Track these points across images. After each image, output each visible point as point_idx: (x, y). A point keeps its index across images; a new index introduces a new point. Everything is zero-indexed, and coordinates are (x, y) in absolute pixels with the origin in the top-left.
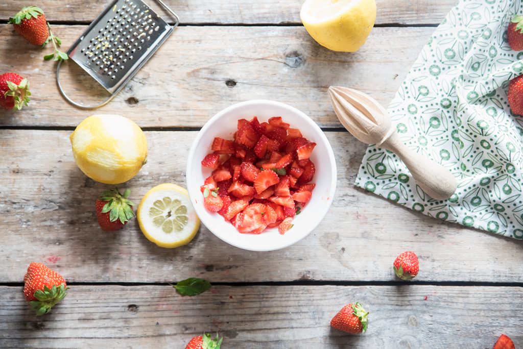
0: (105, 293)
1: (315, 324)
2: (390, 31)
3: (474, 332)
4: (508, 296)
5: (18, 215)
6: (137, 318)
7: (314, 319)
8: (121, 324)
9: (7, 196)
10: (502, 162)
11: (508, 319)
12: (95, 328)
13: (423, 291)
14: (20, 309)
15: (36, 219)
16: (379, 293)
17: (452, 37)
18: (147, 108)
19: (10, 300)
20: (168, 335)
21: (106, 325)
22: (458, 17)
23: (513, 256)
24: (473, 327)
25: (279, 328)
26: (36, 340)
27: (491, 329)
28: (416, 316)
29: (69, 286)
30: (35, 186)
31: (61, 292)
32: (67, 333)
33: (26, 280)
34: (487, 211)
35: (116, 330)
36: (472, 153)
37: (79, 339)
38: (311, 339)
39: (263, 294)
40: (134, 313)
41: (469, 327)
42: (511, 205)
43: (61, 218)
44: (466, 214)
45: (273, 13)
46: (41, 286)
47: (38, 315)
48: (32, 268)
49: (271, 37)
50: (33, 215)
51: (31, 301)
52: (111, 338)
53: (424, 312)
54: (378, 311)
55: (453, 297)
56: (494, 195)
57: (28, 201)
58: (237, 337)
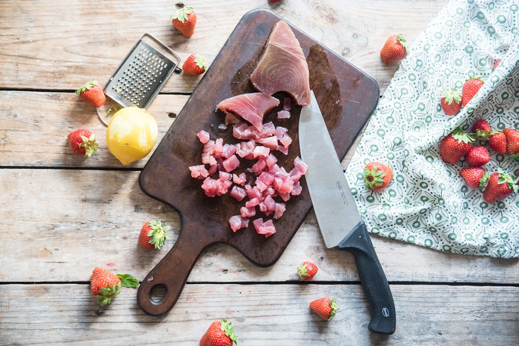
1: (301, 312)
3: (414, 318)
4: (439, 292)
5: (85, 232)
7: (301, 308)
9: (78, 218)
10: (436, 198)
11: (439, 308)
14: (87, 301)
15: (99, 235)
16: (347, 290)
19: (80, 294)
20: (194, 320)
23: (443, 263)
24: (414, 314)
25: (275, 316)
26: (98, 323)
27: (426, 315)
30: (98, 211)
31: (118, 289)
33: (91, 279)
34: (424, 232)
36: (414, 192)
37: (130, 323)
38: (298, 323)
39: (263, 291)
41: (411, 314)
42: (441, 227)
43: (117, 234)
44: (409, 234)
46: (105, 284)
47: (101, 305)
48: (97, 271)
50: (96, 233)
51: (96, 295)
54: (347, 302)
55: (400, 293)
56: (429, 221)
57: (93, 222)
58: (245, 322)
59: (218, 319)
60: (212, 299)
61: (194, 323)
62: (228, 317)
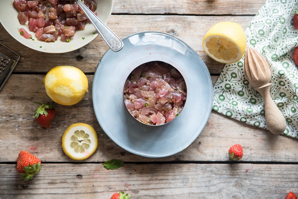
0: (63, 168)
1: (183, 185)
2: (226, 18)
3: (274, 190)
4: (293, 170)
5: (13, 123)
6: (82, 182)
7: (183, 183)
8: (73, 186)
9: (7, 112)
10: (291, 94)
11: (293, 183)
12: (57, 188)
13: (245, 167)
14: (14, 177)
15: (24, 125)
16: (220, 168)
17: (263, 23)
18: (88, 62)
19: (9, 172)
20: (99, 192)
21: (64, 186)
22: (265, 12)
23: (296, 147)
24: (274, 187)
25: (163, 188)
26: (24, 195)
27: (284, 189)
28: (241, 181)
29: (43, 164)
30: (23, 106)
31: (38, 167)
32: (41, 191)
33: (18, 161)
35: (69, 189)
36: (274, 89)
37: (48, 195)
38: (182, 194)
39: (154, 169)
40: (80, 179)
41: (271, 188)
42: (296, 119)
43: (38, 125)
45: (160, 8)
46: (27, 164)
47: (25, 181)
48: (21, 154)
49: (159, 21)
50: (22, 123)
51: (21, 173)
52: (66, 194)
53: (246, 179)
54: (220, 178)
55: (262, 170)
56: (286, 113)
57: (19, 115)
58: (139, 193)
59: (118, 191)
60: (113, 176)
61: (99, 194)
62: (126, 189)
